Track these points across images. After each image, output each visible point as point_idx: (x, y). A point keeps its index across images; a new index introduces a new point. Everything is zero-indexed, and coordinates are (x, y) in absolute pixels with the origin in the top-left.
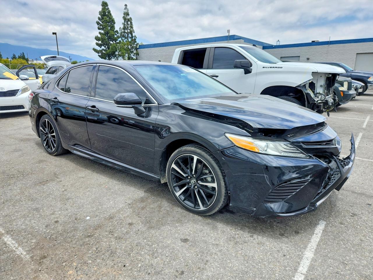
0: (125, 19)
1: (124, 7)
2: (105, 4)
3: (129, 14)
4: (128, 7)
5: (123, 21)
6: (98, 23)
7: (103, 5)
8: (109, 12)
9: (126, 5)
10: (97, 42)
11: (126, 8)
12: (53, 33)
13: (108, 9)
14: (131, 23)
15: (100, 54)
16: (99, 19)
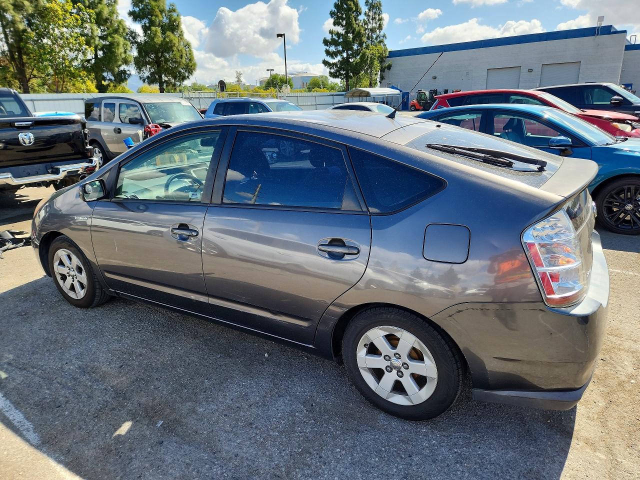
6: (332, 14)
10: (328, 48)
15: (332, 71)
16: (336, 6)
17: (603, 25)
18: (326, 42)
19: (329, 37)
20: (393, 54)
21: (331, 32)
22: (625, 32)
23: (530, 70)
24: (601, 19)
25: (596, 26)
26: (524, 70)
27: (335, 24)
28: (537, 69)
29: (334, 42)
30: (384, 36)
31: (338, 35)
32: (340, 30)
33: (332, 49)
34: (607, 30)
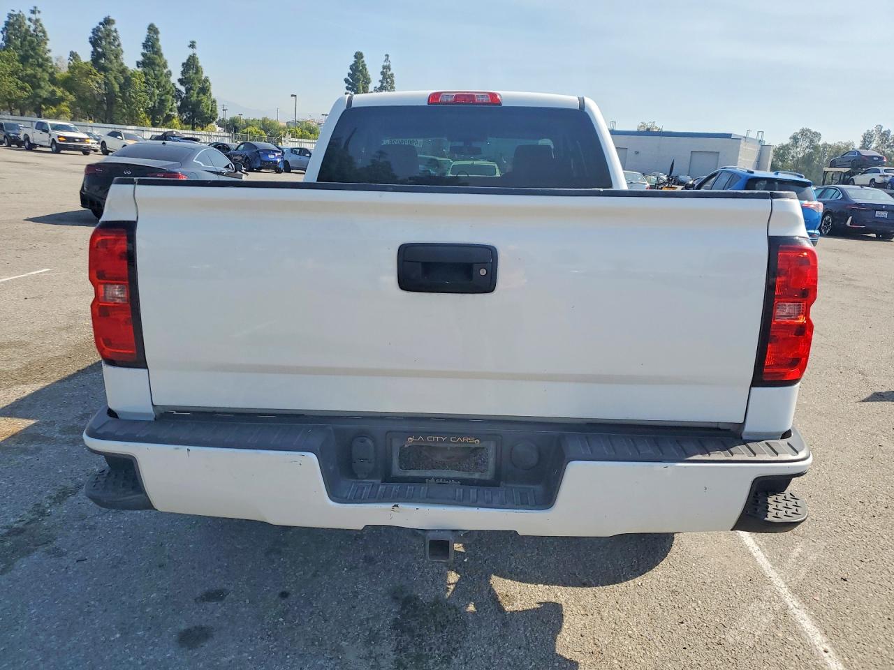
0: (382, 73)
1: (385, 58)
2: (359, 56)
3: (391, 67)
4: (390, 59)
5: (381, 77)
6: (346, 81)
7: (356, 57)
8: (364, 66)
9: (387, 55)
11: (386, 60)
12: (292, 96)
13: (363, 61)
14: (392, 81)
16: (349, 74)
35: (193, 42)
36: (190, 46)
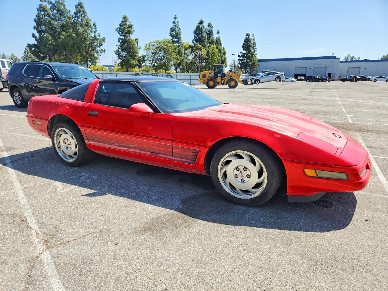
2: (248, 35)
4: (254, 36)
6: (243, 46)
7: (246, 35)
9: (253, 34)
11: (253, 36)
12: (233, 54)
13: (249, 37)
16: (244, 44)
17: (334, 55)
18: (239, 56)
19: (240, 55)
20: (259, 61)
21: (241, 53)
22: (340, 58)
23: (310, 69)
24: (333, 54)
25: (331, 56)
26: (308, 69)
27: (243, 50)
28: (313, 68)
29: (243, 56)
30: (256, 54)
31: (245, 54)
32: (244, 52)
33: (241, 58)
34: (335, 57)
35: (219, 31)
36: (217, 33)
